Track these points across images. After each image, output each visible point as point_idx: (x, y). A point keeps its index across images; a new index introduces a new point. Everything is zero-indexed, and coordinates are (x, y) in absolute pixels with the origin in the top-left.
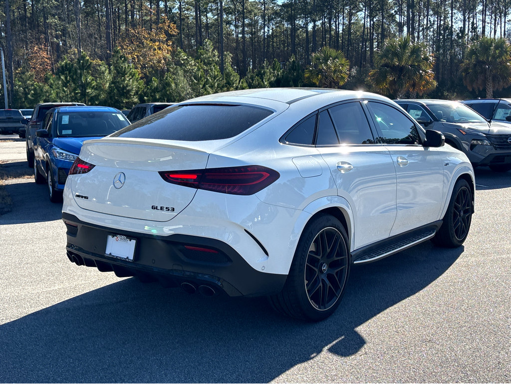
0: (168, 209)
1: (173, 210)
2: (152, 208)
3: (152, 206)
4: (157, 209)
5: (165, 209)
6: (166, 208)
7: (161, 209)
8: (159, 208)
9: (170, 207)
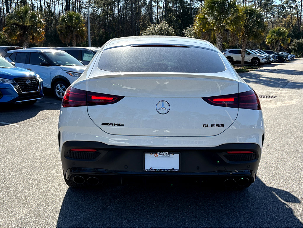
0: (218, 126)
1: (223, 126)
2: (204, 127)
3: (204, 125)
4: (208, 127)
5: (215, 126)
6: (217, 125)
7: (212, 127)
8: (210, 125)
9: (220, 124)
